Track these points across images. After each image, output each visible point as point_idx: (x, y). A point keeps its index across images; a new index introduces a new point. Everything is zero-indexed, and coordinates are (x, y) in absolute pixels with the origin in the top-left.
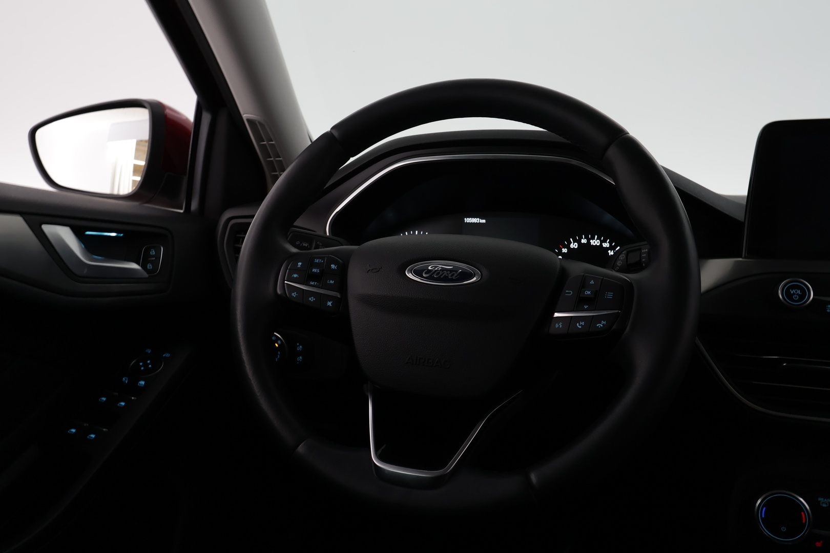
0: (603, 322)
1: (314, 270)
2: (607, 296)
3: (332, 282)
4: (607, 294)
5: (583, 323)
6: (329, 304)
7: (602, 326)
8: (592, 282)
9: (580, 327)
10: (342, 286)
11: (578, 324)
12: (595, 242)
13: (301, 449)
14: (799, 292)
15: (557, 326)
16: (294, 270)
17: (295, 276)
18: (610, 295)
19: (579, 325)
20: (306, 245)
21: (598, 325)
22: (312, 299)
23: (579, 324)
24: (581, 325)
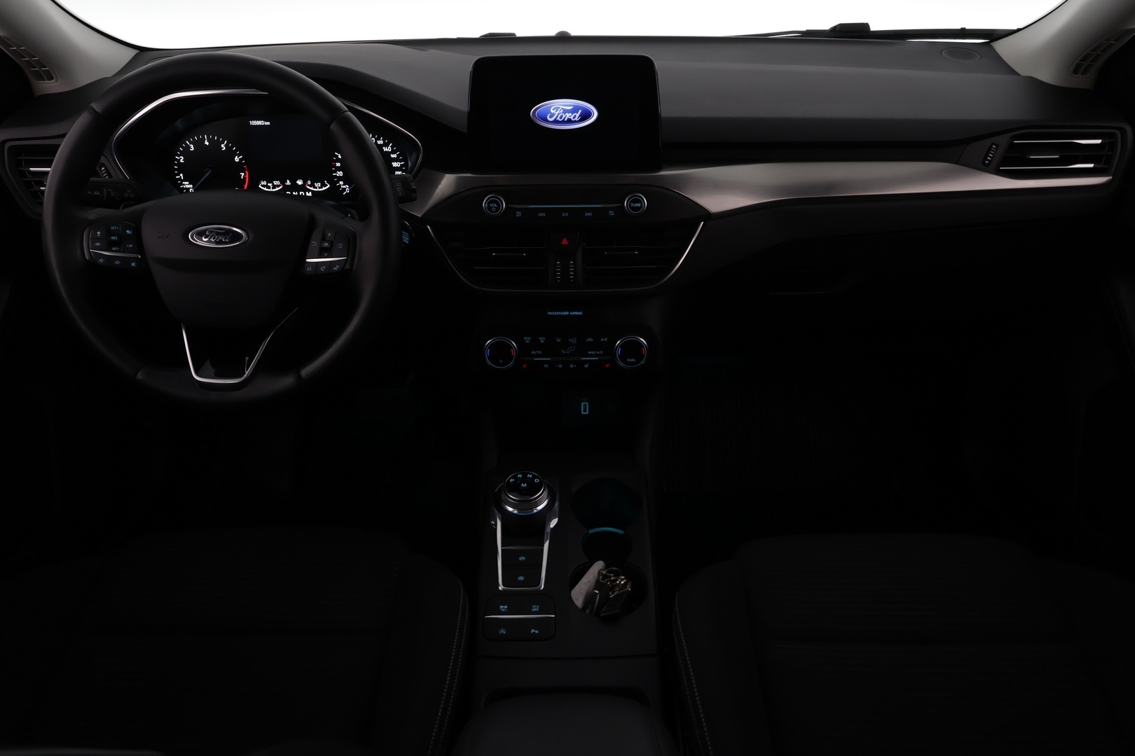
1: (113, 238)
3: (131, 246)
5: (324, 268)
6: (133, 264)
10: (140, 248)
13: (140, 376)
14: (495, 205)
16: (96, 239)
17: (98, 244)
20: (98, 194)
22: (117, 262)
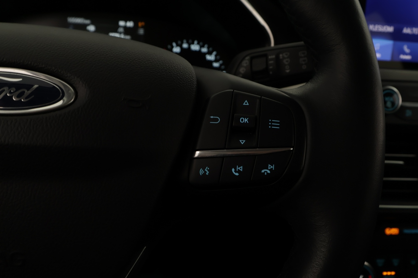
0: (270, 167)
2: (272, 125)
4: (272, 122)
5: (241, 168)
7: (269, 172)
8: (246, 103)
9: (237, 174)
11: (233, 170)
12: (195, 47)
15: (201, 172)
18: (275, 124)
19: (236, 171)
21: (263, 171)
23: (235, 169)
24: (239, 172)
